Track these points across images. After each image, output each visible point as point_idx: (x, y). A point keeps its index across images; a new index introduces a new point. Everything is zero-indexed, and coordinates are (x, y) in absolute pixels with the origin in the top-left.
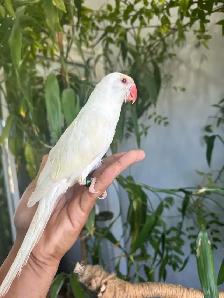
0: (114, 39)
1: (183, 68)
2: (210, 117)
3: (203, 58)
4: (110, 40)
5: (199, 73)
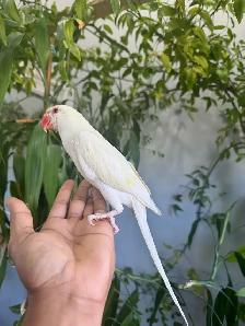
0: (99, 87)
1: (160, 130)
2: (181, 186)
3: (181, 125)
4: (93, 86)
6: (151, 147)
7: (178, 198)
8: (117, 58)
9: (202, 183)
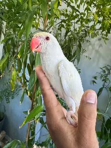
0: (65, 27)
1: (90, 47)
2: (97, 73)
3: (101, 46)
4: (63, 26)
5: (97, 51)
6: (85, 54)
7: (95, 78)
8: (74, 14)
9: (107, 72)
